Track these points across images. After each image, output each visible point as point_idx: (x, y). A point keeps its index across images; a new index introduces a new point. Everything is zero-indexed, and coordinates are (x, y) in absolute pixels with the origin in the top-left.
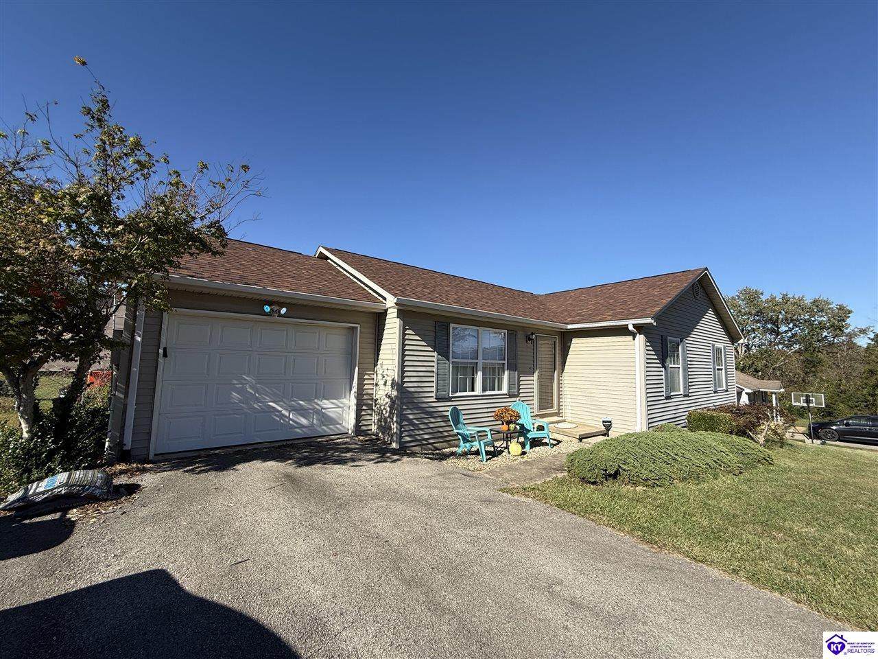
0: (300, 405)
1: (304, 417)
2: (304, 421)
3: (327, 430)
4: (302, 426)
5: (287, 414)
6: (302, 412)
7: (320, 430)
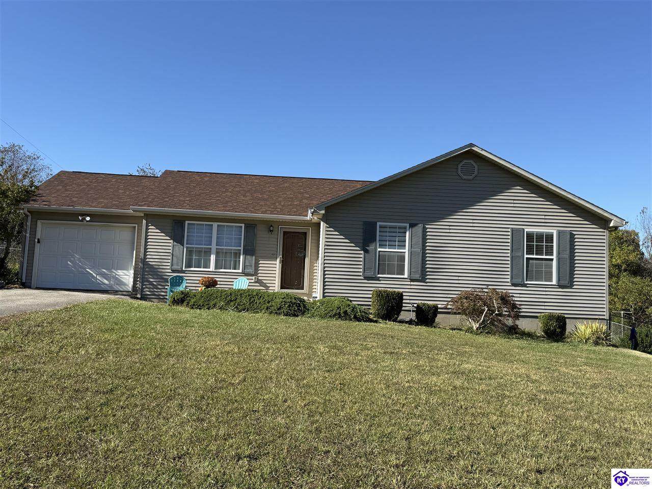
0: (103, 272)
1: (107, 280)
2: (106, 282)
3: (120, 288)
4: (105, 284)
5: (96, 276)
6: (104, 276)
7: (114, 287)
